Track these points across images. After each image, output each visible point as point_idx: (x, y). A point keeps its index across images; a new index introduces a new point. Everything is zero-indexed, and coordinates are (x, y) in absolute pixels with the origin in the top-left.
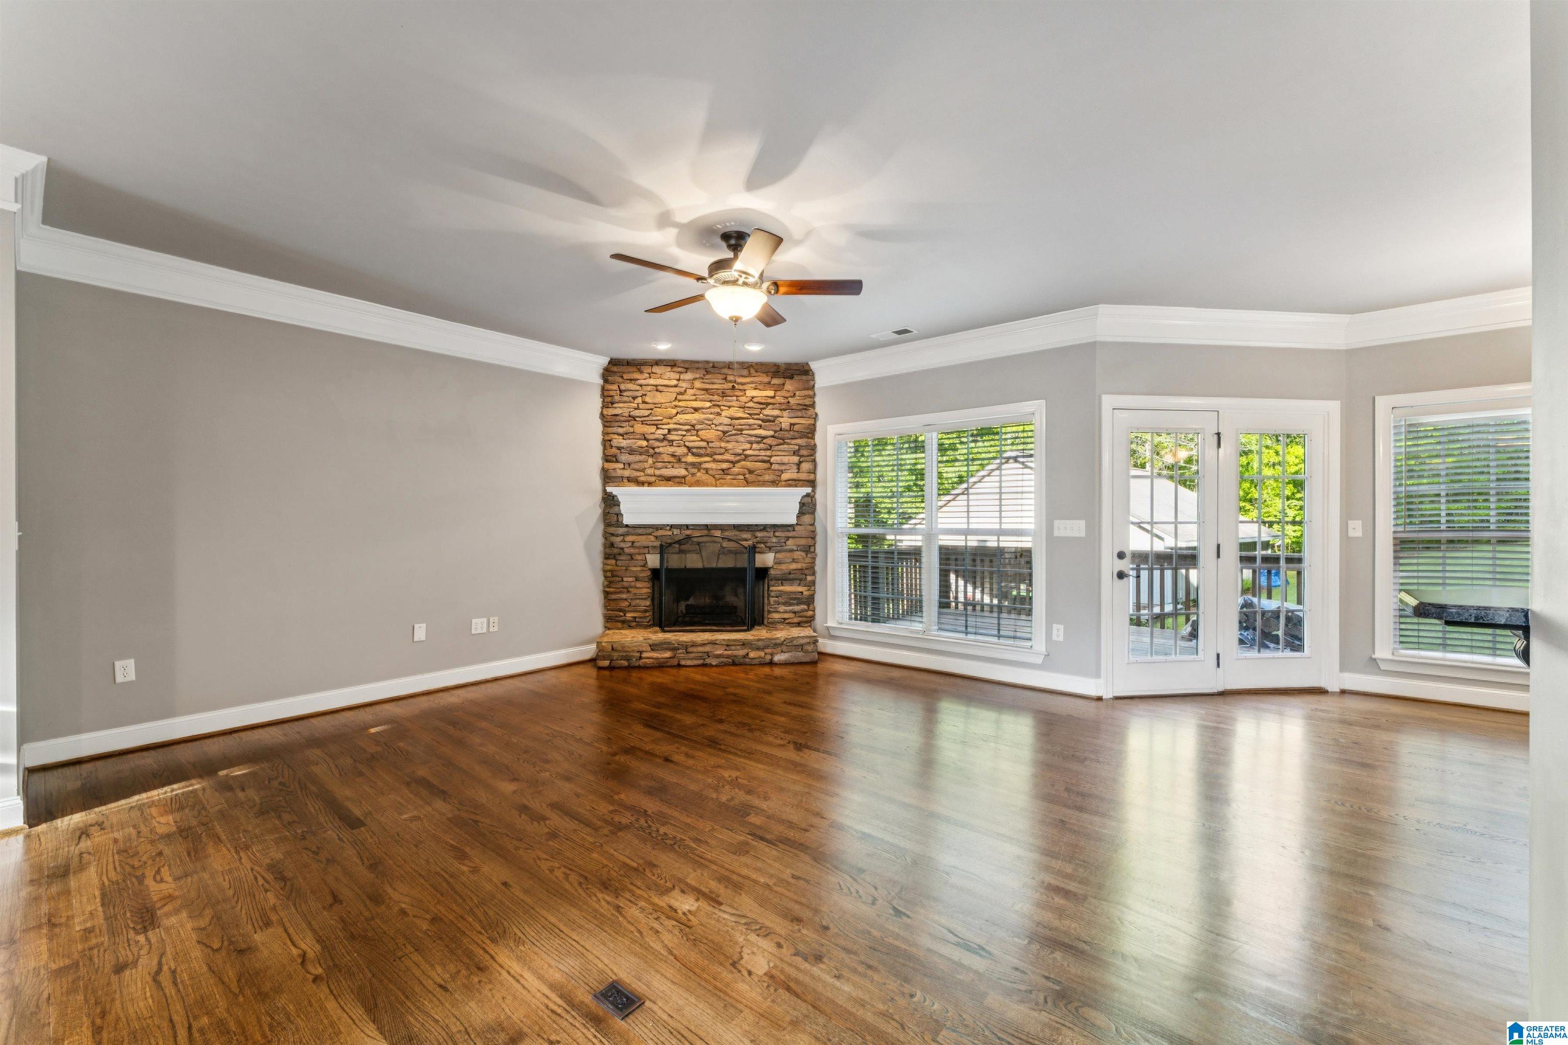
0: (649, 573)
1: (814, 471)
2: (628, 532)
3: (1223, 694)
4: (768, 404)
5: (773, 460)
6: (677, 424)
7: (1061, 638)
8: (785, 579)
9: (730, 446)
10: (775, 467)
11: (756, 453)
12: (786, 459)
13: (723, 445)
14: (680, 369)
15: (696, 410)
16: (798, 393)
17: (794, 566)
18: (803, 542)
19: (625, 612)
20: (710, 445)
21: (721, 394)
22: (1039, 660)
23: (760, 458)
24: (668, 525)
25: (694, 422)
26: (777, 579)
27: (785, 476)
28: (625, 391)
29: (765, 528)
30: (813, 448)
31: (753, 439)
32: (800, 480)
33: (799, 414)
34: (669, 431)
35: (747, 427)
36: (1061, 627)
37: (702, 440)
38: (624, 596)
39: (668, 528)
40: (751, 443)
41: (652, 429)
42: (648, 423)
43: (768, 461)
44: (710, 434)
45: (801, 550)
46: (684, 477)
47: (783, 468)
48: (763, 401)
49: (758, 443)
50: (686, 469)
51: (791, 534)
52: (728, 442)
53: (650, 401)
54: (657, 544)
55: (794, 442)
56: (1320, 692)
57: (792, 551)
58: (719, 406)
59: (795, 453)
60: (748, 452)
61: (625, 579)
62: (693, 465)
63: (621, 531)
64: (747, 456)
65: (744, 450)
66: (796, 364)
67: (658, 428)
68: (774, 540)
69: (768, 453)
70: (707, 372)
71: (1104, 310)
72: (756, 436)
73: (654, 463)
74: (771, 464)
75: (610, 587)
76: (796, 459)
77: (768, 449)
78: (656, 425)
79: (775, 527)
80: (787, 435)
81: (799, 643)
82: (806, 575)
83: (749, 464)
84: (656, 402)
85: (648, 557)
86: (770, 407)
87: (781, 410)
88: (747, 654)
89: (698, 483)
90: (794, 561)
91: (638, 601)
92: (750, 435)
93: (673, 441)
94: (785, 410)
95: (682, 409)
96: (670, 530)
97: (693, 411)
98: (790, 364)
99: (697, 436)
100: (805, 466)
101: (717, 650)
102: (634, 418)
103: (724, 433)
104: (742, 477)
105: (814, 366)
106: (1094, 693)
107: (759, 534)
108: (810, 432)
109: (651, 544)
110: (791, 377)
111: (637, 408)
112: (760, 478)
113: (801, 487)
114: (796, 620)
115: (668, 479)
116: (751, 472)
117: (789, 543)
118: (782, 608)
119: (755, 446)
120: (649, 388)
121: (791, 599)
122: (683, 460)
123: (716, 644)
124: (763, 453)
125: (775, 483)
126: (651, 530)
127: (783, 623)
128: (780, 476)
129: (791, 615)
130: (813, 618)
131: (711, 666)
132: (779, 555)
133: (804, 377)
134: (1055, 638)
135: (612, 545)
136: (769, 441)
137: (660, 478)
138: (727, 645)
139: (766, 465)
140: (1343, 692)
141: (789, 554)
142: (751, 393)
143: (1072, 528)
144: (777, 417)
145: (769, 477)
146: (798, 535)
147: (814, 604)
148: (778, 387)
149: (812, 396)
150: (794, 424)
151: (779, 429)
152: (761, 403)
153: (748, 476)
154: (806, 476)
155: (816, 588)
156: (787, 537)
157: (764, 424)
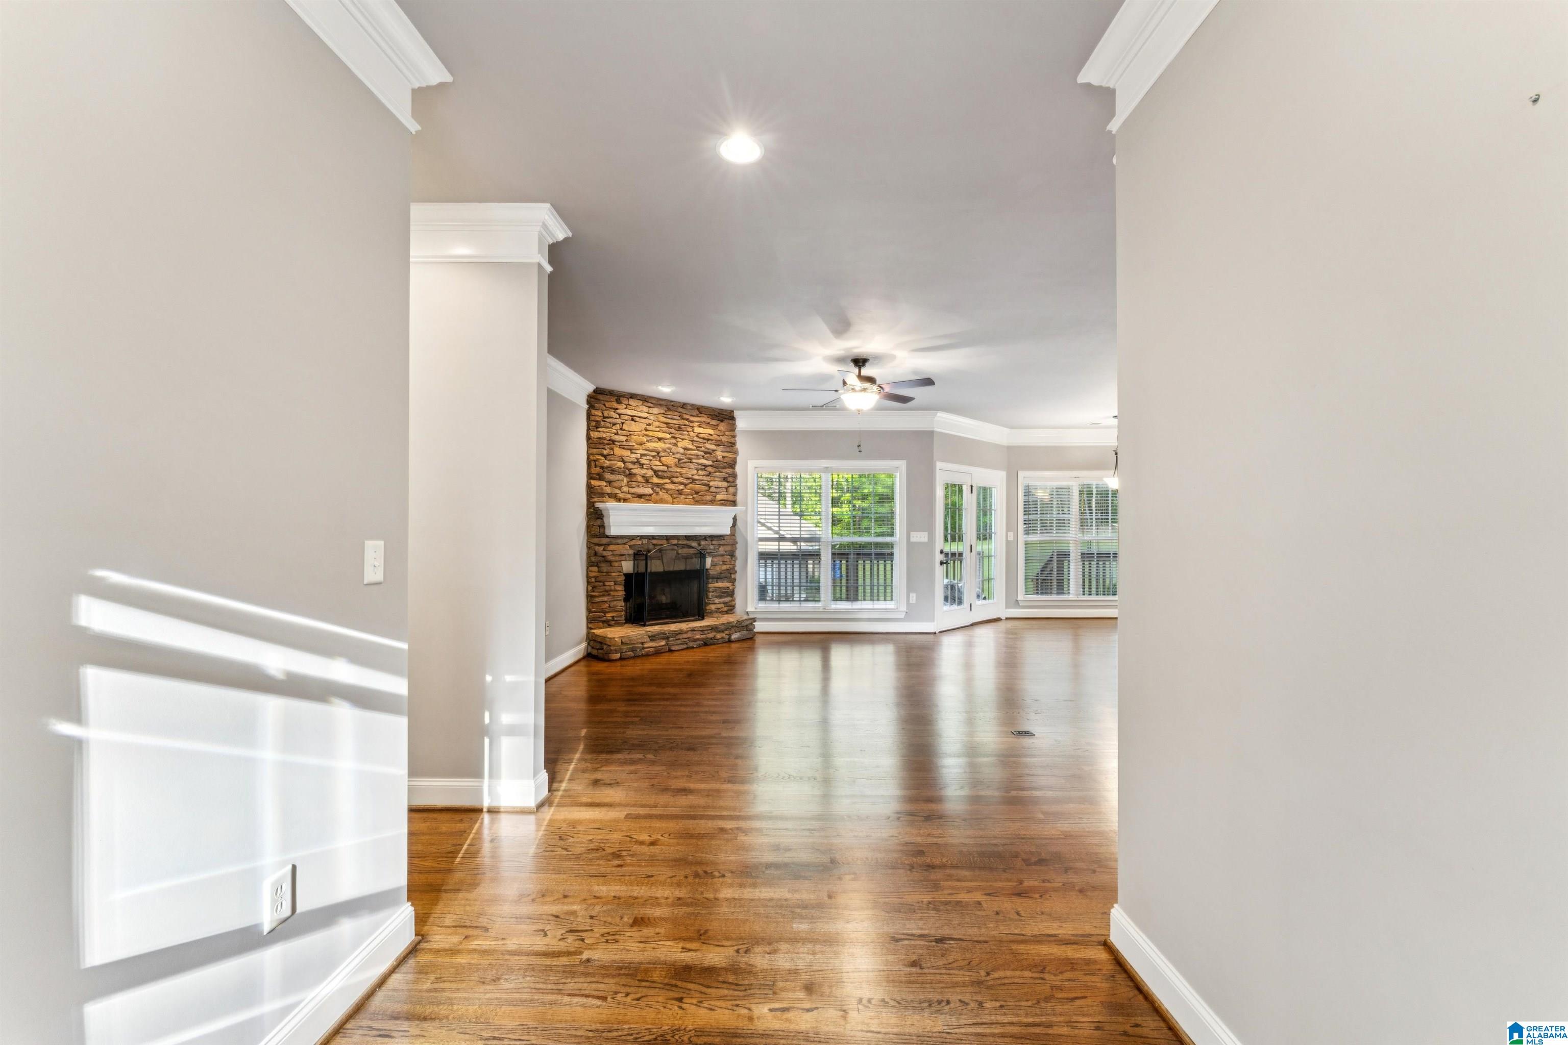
0: (623, 578)
1: (735, 494)
2: (610, 542)
3: (973, 625)
4: (708, 440)
5: (711, 484)
6: (646, 450)
7: (914, 602)
8: (718, 578)
9: (684, 471)
10: (713, 489)
11: (701, 478)
12: (719, 484)
13: (679, 470)
14: (650, 405)
15: (660, 439)
16: (727, 433)
17: (724, 567)
18: (728, 548)
19: (605, 612)
20: (670, 469)
21: (677, 429)
22: (902, 616)
23: (703, 482)
24: (638, 536)
25: (660, 450)
26: (713, 578)
27: (719, 497)
28: (607, 418)
29: (705, 537)
30: (734, 476)
31: (700, 467)
32: (727, 501)
33: (728, 450)
34: (642, 455)
35: (695, 457)
36: (914, 595)
37: (663, 465)
38: (605, 599)
39: (638, 538)
40: (698, 470)
41: (628, 453)
42: (626, 447)
43: (708, 485)
44: (670, 460)
45: (727, 555)
46: (650, 495)
47: (718, 490)
48: (707, 437)
49: (702, 470)
50: (652, 489)
51: (722, 542)
52: (682, 468)
53: (626, 429)
54: (631, 552)
55: (724, 470)
56: (998, 620)
57: (722, 555)
58: (675, 438)
59: (725, 479)
60: (696, 477)
61: (607, 584)
62: (658, 485)
63: (605, 541)
64: (694, 480)
65: (692, 475)
66: (726, 411)
67: (632, 453)
68: (712, 547)
69: (708, 478)
70: (669, 410)
71: (941, 415)
72: (702, 464)
73: (628, 482)
74: (710, 487)
75: (593, 592)
76: (725, 484)
77: (708, 476)
78: (631, 450)
79: (712, 537)
80: (720, 465)
81: (745, 624)
82: (731, 574)
83: (697, 487)
84: (631, 430)
85: (624, 564)
86: (709, 442)
87: (716, 445)
88: (715, 636)
89: (662, 501)
90: (724, 563)
91: (615, 602)
92: (698, 464)
93: (643, 464)
94: (719, 445)
95: (651, 438)
96: (640, 540)
97: (657, 441)
98: (722, 410)
99: (660, 461)
100: (731, 490)
101: (695, 635)
102: (613, 442)
103: (680, 460)
104: (691, 497)
105: (737, 414)
106: (932, 630)
107: (703, 543)
108: (732, 464)
109: (626, 552)
110: (722, 421)
111: (617, 434)
112: (704, 498)
113: (729, 506)
114: (726, 609)
115: (640, 496)
116: (697, 493)
117: (720, 549)
118: (717, 601)
119: (700, 472)
120: (626, 418)
121: (723, 593)
122: (650, 481)
123: (694, 630)
124: (705, 478)
125: (712, 502)
126: (626, 540)
127: (716, 612)
128: (715, 497)
129: (722, 606)
130: (734, 606)
131: (693, 648)
132: (715, 560)
133: (731, 422)
134: (911, 601)
135: (596, 554)
136: (709, 469)
137: (634, 496)
138: (701, 631)
139: (707, 488)
140: (1007, 619)
141: (720, 558)
142: (697, 430)
143: (920, 537)
144: (714, 451)
145: (709, 498)
146: (726, 543)
147: (735, 596)
148: (715, 427)
149: (734, 437)
150: (723, 457)
151: (715, 460)
152: (704, 439)
153: (695, 496)
154: (731, 498)
155: (737, 583)
156: (720, 545)
157: (706, 456)
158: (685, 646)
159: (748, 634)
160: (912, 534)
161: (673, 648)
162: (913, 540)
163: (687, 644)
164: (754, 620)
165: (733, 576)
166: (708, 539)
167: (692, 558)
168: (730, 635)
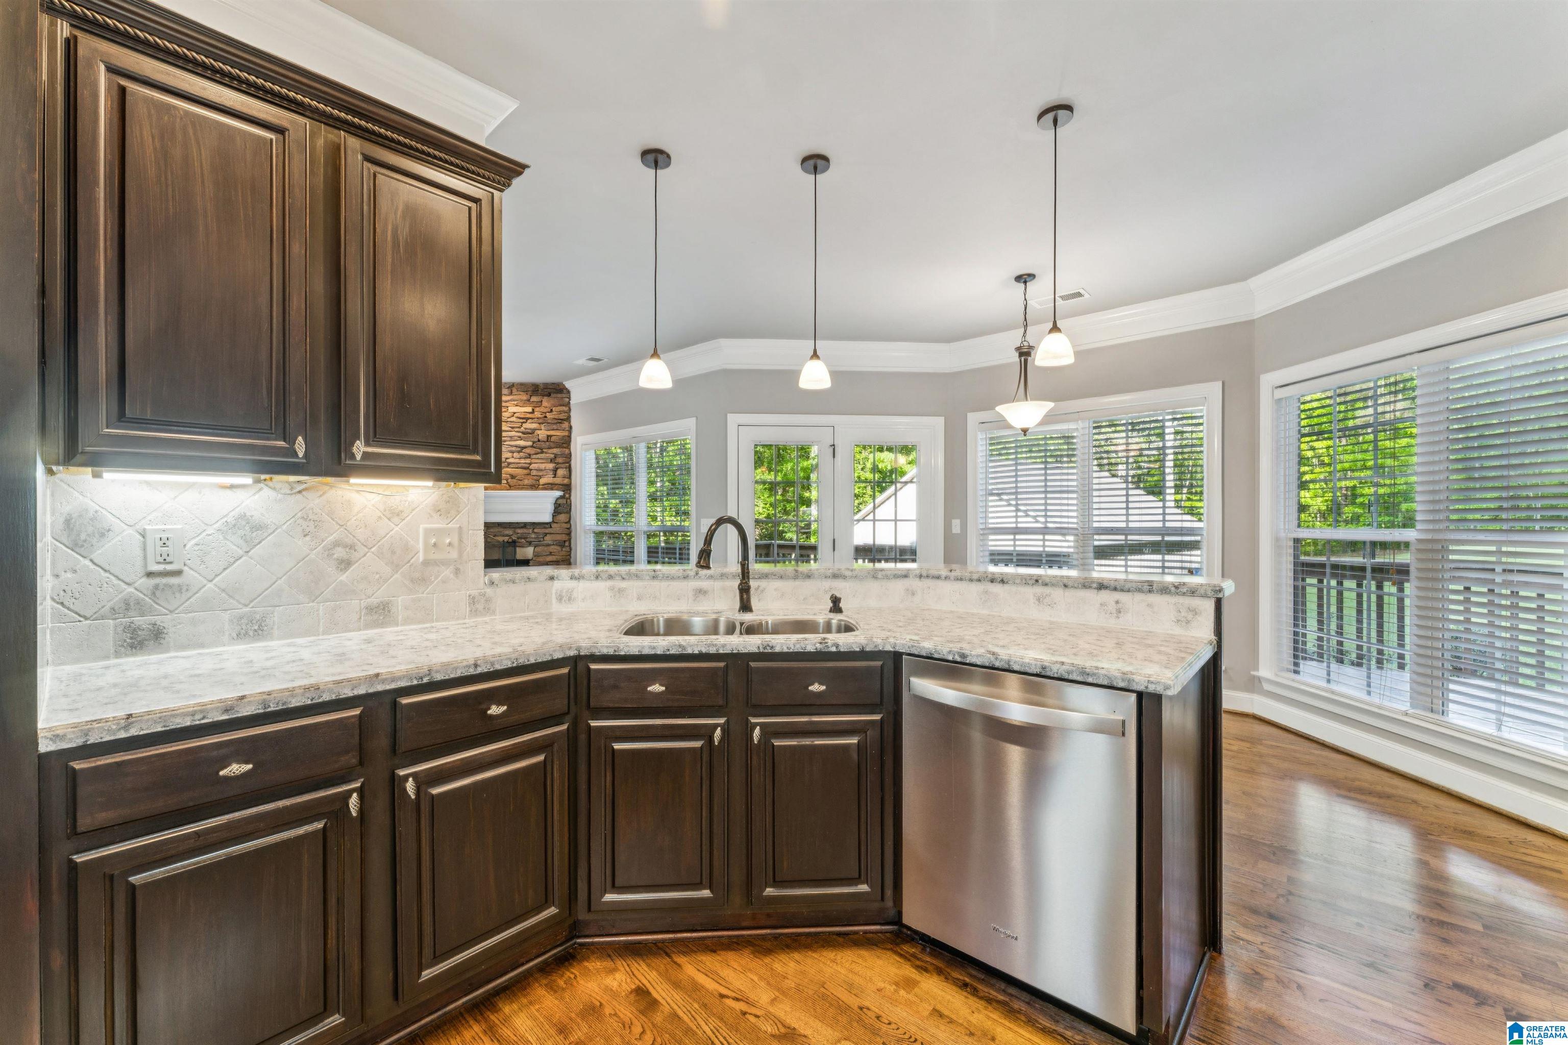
1: (568, 477)
4: (527, 419)
5: (532, 467)
10: (534, 473)
11: (517, 461)
12: (542, 466)
16: (555, 409)
17: (550, 558)
18: (559, 537)
23: (520, 465)
27: (542, 481)
29: (525, 525)
30: (569, 456)
31: (514, 449)
32: (556, 484)
33: (555, 427)
35: (509, 439)
40: (512, 452)
43: (528, 468)
45: (556, 545)
47: (541, 474)
48: (522, 416)
49: (519, 452)
51: (547, 531)
55: (550, 451)
57: (548, 545)
59: (551, 461)
60: (511, 460)
64: (509, 464)
66: (554, 384)
69: (528, 461)
74: (531, 470)
76: (551, 466)
77: (527, 458)
79: (534, 525)
80: (543, 445)
83: (511, 471)
86: (529, 421)
87: (539, 424)
90: (551, 554)
92: (511, 446)
94: (542, 423)
98: (547, 383)
100: (561, 472)
104: (504, 482)
105: (568, 384)
107: (519, 531)
108: (566, 442)
110: (549, 395)
112: (520, 483)
113: (557, 490)
116: (513, 477)
117: (546, 538)
119: (515, 455)
124: (523, 461)
125: (534, 487)
128: (538, 481)
132: (538, 549)
133: (559, 395)
136: (528, 451)
139: (526, 471)
141: (546, 548)
142: (512, 409)
144: (535, 430)
145: (528, 482)
146: (554, 532)
148: (536, 404)
149: (568, 411)
150: (552, 436)
151: (537, 440)
152: (521, 418)
153: (508, 481)
154: (562, 480)
156: (544, 534)
157: (524, 436)
166: (527, 527)
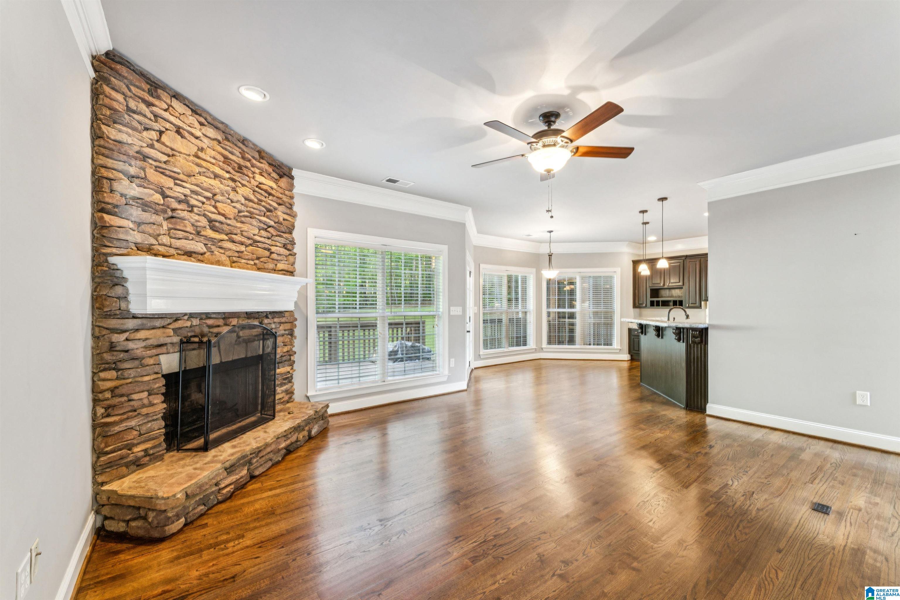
0: (163, 382)
1: (293, 264)
2: (143, 324)
3: (470, 377)
4: (269, 194)
5: (273, 249)
6: (197, 185)
7: (453, 366)
8: (280, 362)
9: (245, 227)
10: (274, 256)
11: (263, 239)
12: (280, 250)
13: (239, 225)
14: (202, 120)
15: (216, 176)
16: (286, 192)
17: (284, 349)
18: (288, 326)
19: (130, 447)
20: (228, 221)
21: (237, 169)
22: (445, 379)
23: (265, 245)
24: (185, 314)
25: (218, 191)
27: (279, 265)
28: (134, 112)
29: (267, 315)
30: (293, 243)
31: (262, 225)
32: (287, 270)
33: (288, 211)
34: (192, 192)
35: (256, 212)
36: (453, 360)
37: (219, 213)
38: (133, 423)
39: (186, 317)
40: (259, 229)
41: (170, 183)
42: (167, 173)
43: (269, 250)
44: (227, 209)
45: (287, 334)
46: (203, 254)
47: (279, 258)
48: (268, 191)
49: (264, 230)
50: (205, 245)
51: (283, 320)
52: (242, 222)
53: (168, 144)
54: (176, 339)
55: (284, 235)
57: (283, 335)
58: (234, 180)
59: (285, 246)
60: (257, 238)
61: (135, 397)
62: (212, 239)
63: (131, 324)
64: (256, 241)
65: (254, 235)
66: (286, 165)
67: (176, 184)
68: (273, 326)
69: (269, 242)
70: (227, 139)
72: (263, 223)
73: (170, 229)
74: (272, 253)
75: (108, 416)
76: (285, 251)
77: (269, 238)
78: (175, 179)
80: (281, 228)
81: (322, 413)
83: (259, 251)
84: (175, 147)
85: (163, 359)
86: (271, 197)
87: (277, 203)
88: (297, 438)
89: (218, 263)
90: (284, 344)
91: (149, 425)
92: (259, 221)
93: (193, 206)
94: (280, 204)
95: (205, 170)
96: (188, 320)
97: (213, 176)
98: (282, 164)
99: (215, 207)
100: (291, 258)
102: (145, 157)
103: (239, 212)
104: (253, 262)
105: (294, 173)
107: (266, 321)
108: (291, 229)
109: (168, 340)
110: (282, 176)
111: (152, 146)
112: (266, 266)
113: (288, 276)
115: (189, 254)
116: (258, 258)
117: (281, 328)
118: (279, 390)
119: (263, 233)
120: (168, 125)
121: (283, 379)
122: (203, 233)
124: (267, 241)
125: (275, 271)
128: (276, 265)
129: (284, 395)
130: (293, 393)
133: (290, 179)
134: (451, 366)
135: (112, 347)
136: (271, 230)
137: (179, 252)
139: (267, 253)
141: (281, 339)
142: (259, 178)
143: (456, 311)
144: (275, 209)
145: (271, 266)
146: (287, 321)
147: (293, 381)
148: (276, 181)
149: (292, 198)
150: (284, 220)
151: (277, 221)
152: (266, 191)
153: (257, 262)
154: (290, 269)
155: (295, 366)
156: (280, 323)
157: (268, 213)
158: (270, 464)
159: (324, 423)
160: (452, 308)
161: (257, 473)
162: (451, 314)
163: (271, 460)
164: (327, 406)
165: (292, 358)
166: (270, 316)
167: (254, 341)
168: (310, 432)
